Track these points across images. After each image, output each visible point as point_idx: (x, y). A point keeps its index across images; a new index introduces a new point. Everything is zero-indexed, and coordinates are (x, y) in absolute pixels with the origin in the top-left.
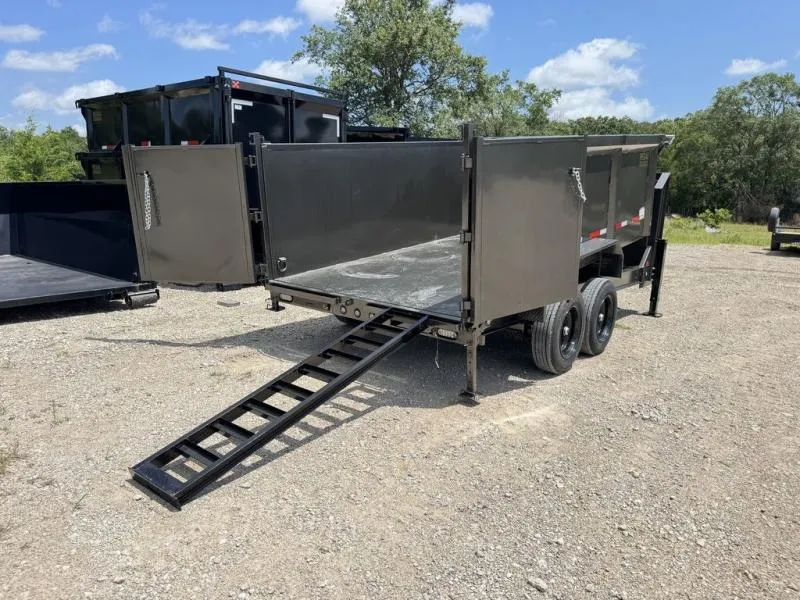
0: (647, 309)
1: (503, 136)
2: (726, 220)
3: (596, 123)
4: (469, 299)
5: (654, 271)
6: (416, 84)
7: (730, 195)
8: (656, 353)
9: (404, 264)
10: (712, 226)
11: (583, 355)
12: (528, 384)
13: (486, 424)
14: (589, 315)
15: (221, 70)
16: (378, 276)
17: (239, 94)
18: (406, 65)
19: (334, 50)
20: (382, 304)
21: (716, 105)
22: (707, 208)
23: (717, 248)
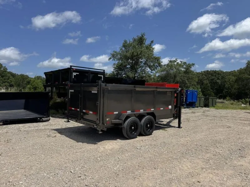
5: (178, 115)
6: (141, 64)
10: (244, 104)
15: (71, 66)
17: (75, 71)
19: (119, 56)
21: (247, 66)
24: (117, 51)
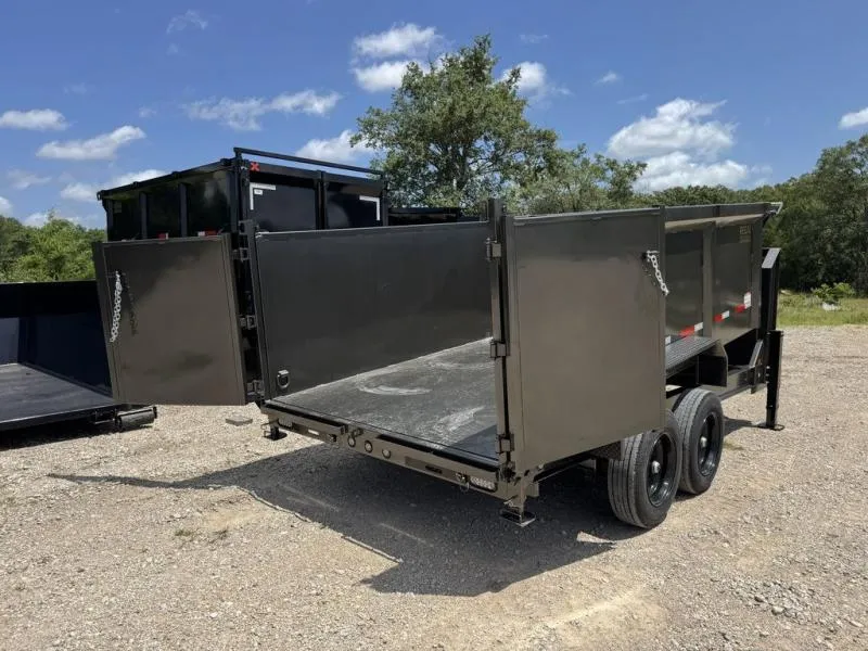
0: (763, 418)
1: (582, 209)
2: (849, 296)
3: (686, 193)
4: (508, 436)
5: (768, 371)
6: (480, 161)
7: (848, 266)
8: (782, 489)
9: (442, 371)
10: (831, 303)
11: (683, 494)
12: (607, 547)
13: (538, 627)
14: (687, 442)
15: (238, 151)
16: (404, 392)
17: (261, 176)
18: (468, 142)
19: (390, 130)
20: (398, 436)
21: (822, 168)
22: (823, 281)
23: (841, 330)
24: (383, 110)
